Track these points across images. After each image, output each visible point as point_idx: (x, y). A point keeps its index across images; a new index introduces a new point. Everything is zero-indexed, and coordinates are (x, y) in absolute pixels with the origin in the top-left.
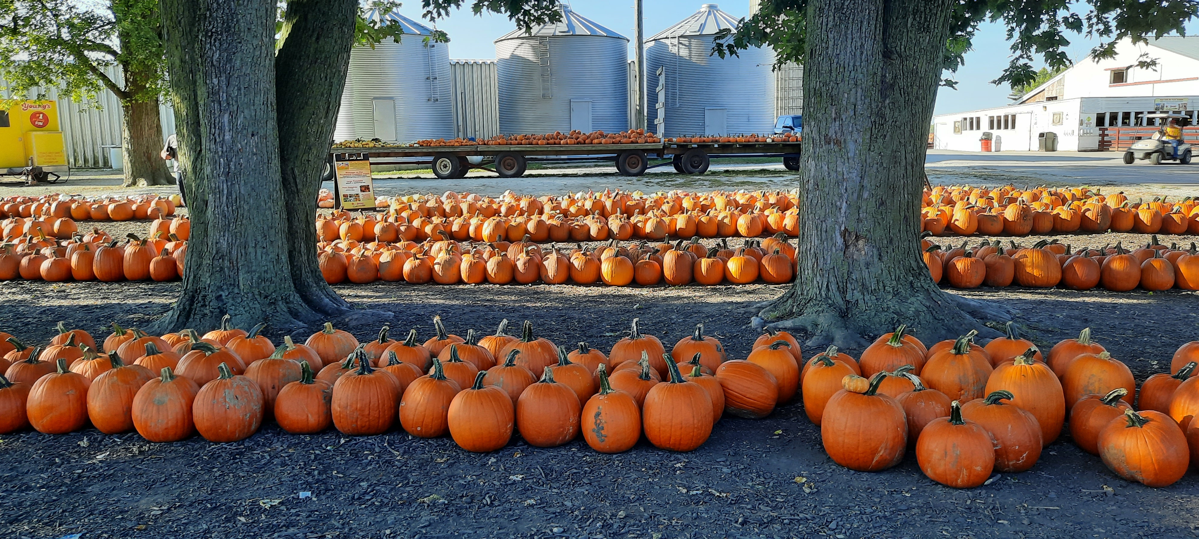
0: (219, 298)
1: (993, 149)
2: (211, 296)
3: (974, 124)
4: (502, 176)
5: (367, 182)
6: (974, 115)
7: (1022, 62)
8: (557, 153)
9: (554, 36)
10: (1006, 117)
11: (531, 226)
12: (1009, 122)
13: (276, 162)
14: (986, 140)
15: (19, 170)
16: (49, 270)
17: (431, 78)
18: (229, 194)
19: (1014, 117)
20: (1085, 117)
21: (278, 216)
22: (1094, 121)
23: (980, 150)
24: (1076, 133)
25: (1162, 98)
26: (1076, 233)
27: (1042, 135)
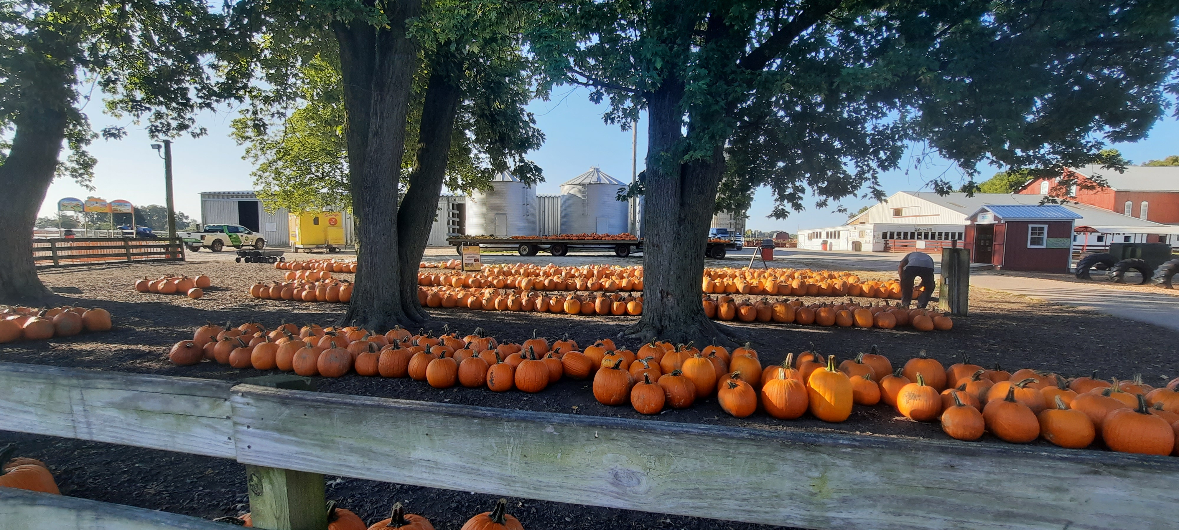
0: (364, 312)
1: (828, 249)
2: (361, 311)
3: (818, 235)
4: (554, 255)
5: (478, 257)
6: (819, 231)
7: (780, 207)
8: (583, 244)
9: (590, 184)
10: (835, 232)
11: (546, 282)
12: (835, 235)
13: (395, 248)
14: (825, 243)
15: (321, 246)
16: (305, 296)
17: (525, 204)
18: (371, 262)
19: (839, 233)
20: (876, 234)
21: (395, 274)
22: (881, 236)
23: (821, 249)
24: (871, 242)
25: (918, 225)
26: (829, 296)
27: (853, 243)
